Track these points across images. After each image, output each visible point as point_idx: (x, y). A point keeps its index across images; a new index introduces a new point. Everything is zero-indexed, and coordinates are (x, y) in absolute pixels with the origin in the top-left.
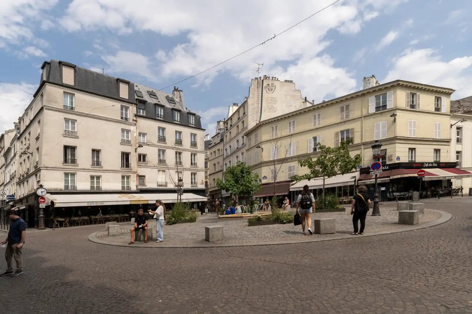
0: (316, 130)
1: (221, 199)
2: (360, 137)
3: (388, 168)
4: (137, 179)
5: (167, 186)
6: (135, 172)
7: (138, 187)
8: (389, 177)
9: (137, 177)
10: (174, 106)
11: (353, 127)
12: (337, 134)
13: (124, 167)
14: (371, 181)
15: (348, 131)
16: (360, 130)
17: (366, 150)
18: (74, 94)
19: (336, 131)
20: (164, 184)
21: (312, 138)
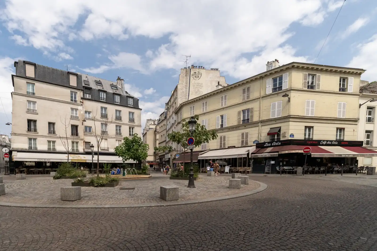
0: (222, 110)
1: (165, 162)
2: (258, 115)
3: (280, 144)
4: (84, 145)
5: (108, 150)
6: (82, 139)
7: (85, 150)
8: (278, 152)
9: (84, 143)
10: (116, 91)
11: (253, 107)
12: (239, 113)
13: (74, 135)
14: (262, 155)
15: (248, 110)
16: (258, 109)
17: (263, 127)
18: (34, 84)
19: (239, 111)
20: (106, 149)
21: (220, 117)
